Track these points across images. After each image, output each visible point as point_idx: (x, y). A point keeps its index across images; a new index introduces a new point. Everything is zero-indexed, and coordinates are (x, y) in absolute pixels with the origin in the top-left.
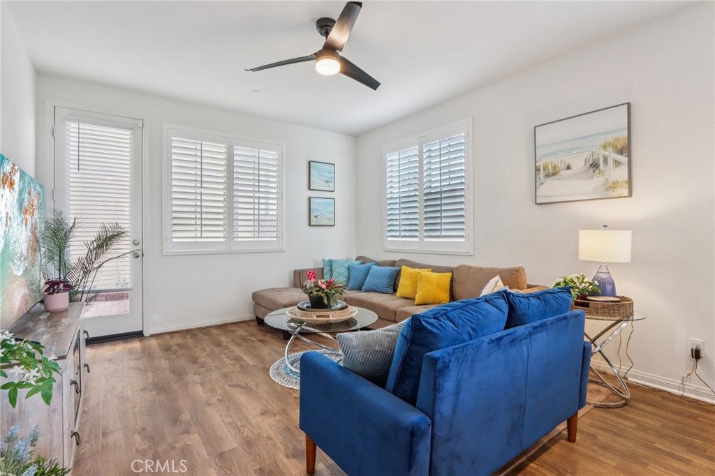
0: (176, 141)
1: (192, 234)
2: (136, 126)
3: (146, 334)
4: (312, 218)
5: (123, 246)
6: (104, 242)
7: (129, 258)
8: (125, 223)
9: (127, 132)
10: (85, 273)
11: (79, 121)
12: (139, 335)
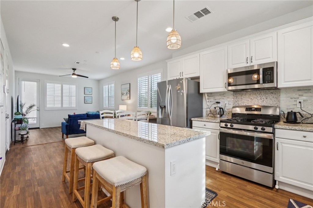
0: (48, 84)
1: (52, 106)
2: (38, 81)
3: (40, 128)
4: (85, 101)
5: (35, 108)
6: (31, 107)
7: (36, 111)
8: (35, 103)
9: (36, 83)
10: (27, 114)
11: (24, 81)
12: (39, 128)
